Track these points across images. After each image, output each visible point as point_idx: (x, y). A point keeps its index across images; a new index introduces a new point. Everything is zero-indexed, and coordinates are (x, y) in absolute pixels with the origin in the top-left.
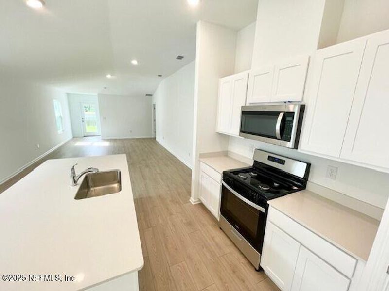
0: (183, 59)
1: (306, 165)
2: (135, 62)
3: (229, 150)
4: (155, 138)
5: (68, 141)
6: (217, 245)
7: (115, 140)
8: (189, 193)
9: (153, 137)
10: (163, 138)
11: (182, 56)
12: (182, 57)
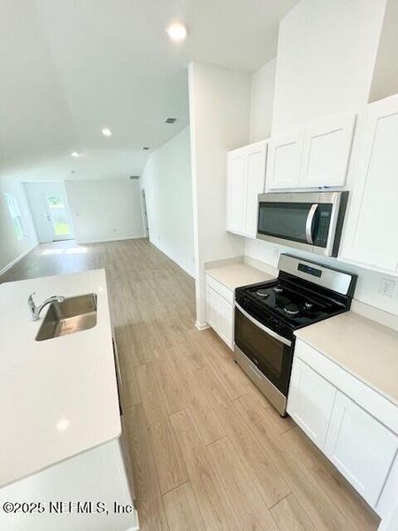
0: (175, 122)
1: (350, 277)
2: (107, 132)
3: (246, 254)
4: (148, 239)
5: (33, 250)
6: (231, 385)
7: (95, 244)
8: (194, 315)
9: (145, 236)
10: (159, 238)
11: (173, 117)
12: (174, 120)
